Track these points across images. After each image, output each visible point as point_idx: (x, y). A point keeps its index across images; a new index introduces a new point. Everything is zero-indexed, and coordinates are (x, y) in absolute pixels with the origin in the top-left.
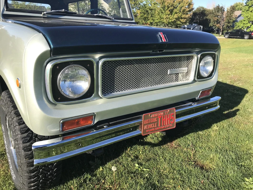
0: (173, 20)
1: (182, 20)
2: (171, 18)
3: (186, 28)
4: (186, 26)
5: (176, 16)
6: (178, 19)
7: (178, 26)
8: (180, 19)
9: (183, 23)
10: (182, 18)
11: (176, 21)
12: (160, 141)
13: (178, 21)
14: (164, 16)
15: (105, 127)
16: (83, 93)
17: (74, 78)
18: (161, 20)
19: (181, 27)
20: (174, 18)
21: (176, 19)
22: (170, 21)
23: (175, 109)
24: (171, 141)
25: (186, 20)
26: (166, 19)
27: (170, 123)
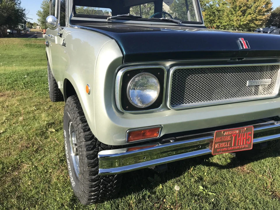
0: (245, 23)
1: (257, 22)
2: (242, 20)
3: (262, 31)
4: (261, 29)
5: (249, 18)
6: (251, 21)
7: (251, 29)
8: (255, 21)
9: (257, 25)
10: (256, 20)
11: (249, 24)
12: (228, 163)
13: (251, 23)
14: (234, 18)
15: (171, 141)
16: (150, 102)
17: (144, 86)
18: (230, 23)
19: (256, 31)
20: (246, 20)
21: (249, 21)
22: (242, 23)
23: (253, 128)
24: (242, 164)
25: (262, 21)
26: (236, 21)
27: (246, 144)
